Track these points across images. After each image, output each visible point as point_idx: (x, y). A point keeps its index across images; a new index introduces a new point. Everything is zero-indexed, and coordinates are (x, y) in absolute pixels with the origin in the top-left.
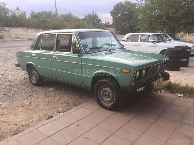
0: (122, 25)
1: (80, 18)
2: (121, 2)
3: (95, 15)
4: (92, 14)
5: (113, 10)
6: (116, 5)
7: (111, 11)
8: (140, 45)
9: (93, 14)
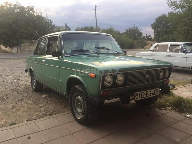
0: (164, 38)
1: (121, 32)
2: (163, 15)
3: (137, 29)
4: (133, 28)
5: (154, 23)
6: (158, 17)
7: (152, 24)
8: (169, 56)
9: (135, 28)
